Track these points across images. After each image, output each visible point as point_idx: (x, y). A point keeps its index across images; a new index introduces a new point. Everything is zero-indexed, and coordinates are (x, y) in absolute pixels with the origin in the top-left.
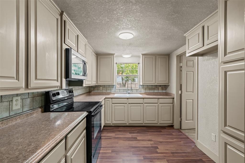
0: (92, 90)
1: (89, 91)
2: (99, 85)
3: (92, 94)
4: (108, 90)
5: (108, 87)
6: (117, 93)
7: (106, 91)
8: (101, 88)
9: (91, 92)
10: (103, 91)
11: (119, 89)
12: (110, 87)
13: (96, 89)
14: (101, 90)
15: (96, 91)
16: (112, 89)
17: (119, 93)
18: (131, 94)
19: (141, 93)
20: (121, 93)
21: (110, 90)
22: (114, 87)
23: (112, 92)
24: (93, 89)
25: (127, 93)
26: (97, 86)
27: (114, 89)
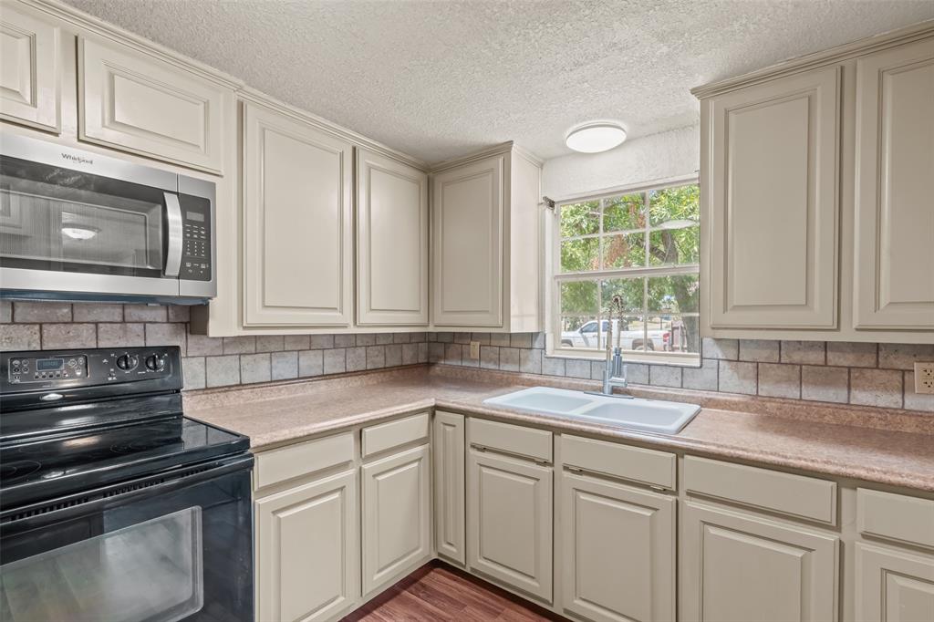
0: (439, 358)
1: (428, 358)
2: (467, 333)
3: (438, 376)
4: (507, 361)
5: (506, 343)
6: (550, 385)
7: (495, 363)
8: (475, 346)
9: (433, 364)
10: (483, 365)
11: (565, 359)
12: (515, 344)
13: (454, 349)
14: (475, 358)
15: (454, 363)
16: (524, 353)
17: (560, 386)
18: (638, 395)
19: (713, 395)
20: (570, 387)
21: (514, 362)
22: (537, 345)
23: (526, 376)
24: (439, 350)
25: (601, 389)
26: (457, 336)
27: (535, 354)
